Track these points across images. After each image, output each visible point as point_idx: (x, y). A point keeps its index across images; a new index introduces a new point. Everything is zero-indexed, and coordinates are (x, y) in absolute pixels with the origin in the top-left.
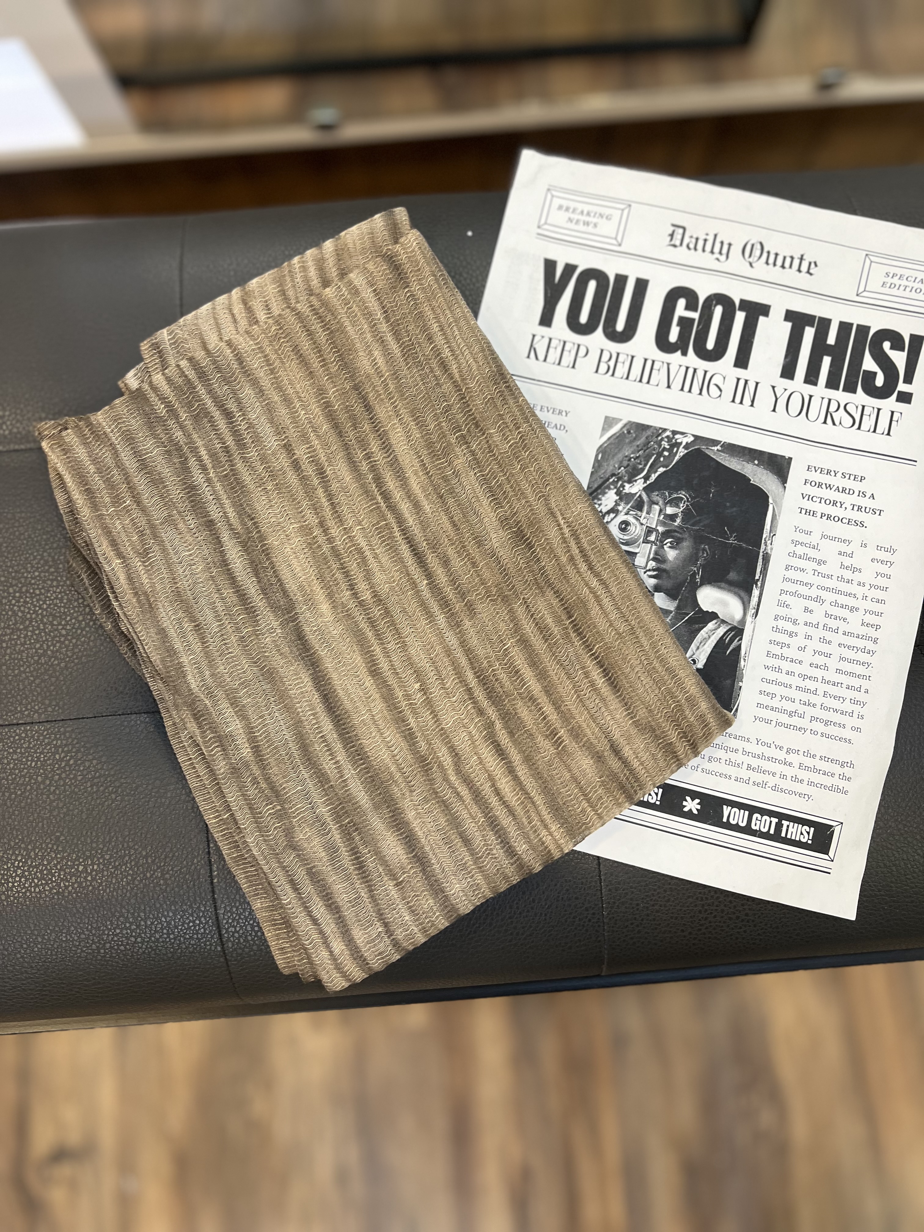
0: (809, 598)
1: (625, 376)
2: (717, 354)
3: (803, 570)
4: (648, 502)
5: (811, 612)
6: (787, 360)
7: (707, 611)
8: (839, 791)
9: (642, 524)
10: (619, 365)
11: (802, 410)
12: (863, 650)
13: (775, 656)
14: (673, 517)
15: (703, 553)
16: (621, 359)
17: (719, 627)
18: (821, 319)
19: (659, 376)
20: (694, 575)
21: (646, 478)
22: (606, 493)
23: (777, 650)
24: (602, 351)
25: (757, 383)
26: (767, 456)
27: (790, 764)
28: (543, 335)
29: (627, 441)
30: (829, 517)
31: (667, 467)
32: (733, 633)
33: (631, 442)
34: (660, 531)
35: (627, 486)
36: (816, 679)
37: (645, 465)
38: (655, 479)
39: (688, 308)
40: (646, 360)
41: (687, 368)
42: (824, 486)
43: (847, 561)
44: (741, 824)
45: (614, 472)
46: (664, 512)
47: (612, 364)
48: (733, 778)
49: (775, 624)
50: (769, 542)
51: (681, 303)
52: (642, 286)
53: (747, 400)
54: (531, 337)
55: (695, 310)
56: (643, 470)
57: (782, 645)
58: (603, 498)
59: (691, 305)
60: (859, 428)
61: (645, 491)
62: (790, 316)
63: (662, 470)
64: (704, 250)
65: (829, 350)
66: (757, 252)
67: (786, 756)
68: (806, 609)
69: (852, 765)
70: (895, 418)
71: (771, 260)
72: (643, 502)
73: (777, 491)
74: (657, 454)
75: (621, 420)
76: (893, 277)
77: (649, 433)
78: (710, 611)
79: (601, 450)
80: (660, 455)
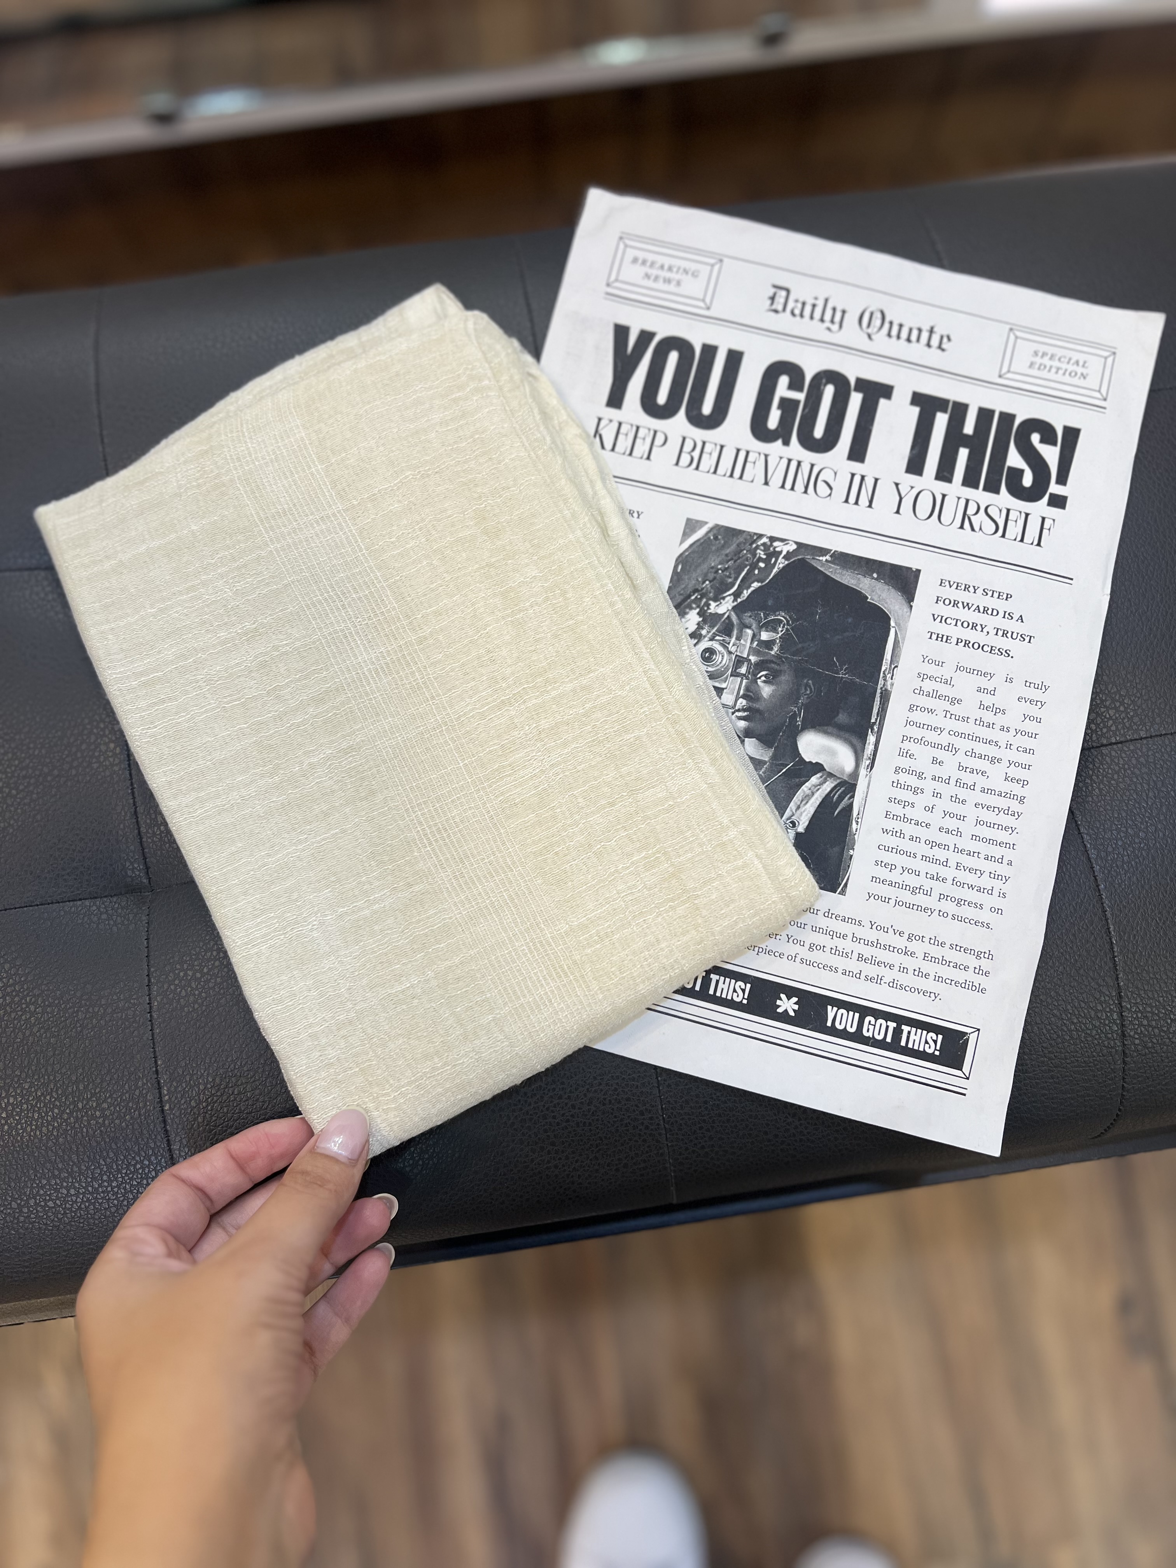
0: (939, 746)
1: (712, 470)
2: (827, 444)
3: (931, 711)
4: (739, 625)
5: (941, 763)
6: (914, 452)
7: (810, 762)
8: (974, 988)
9: (730, 653)
10: (705, 456)
11: (932, 512)
12: (1006, 812)
13: (896, 817)
14: (769, 644)
15: (806, 690)
16: (708, 447)
17: (825, 781)
18: (956, 404)
19: (755, 471)
20: (794, 717)
21: (736, 595)
23: (898, 810)
24: (684, 439)
25: (876, 480)
27: (912, 954)
28: (611, 418)
29: (714, 548)
30: (966, 644)
31: (762, 583)
32: (843, 789)
33: (718, 550)
34: (753, 661)
36: (946, 847)
37: (736, 579)
38: (748, 597)
39: (791, 387)
40: (738, 451)
41: (790, 461)
42: (960, 605)
43: (988, 700)
44: (849, 1029)
45: (697, 587)
46: (758, 637)
47: (696, 454)
48: (840, 971)
49: (895, 778)
50: (889, 676)
51: (783, 381)
52: (734, 359)
53: (864, 500)
54: (596, 421)
55: (800, 389)
56: (733, 585)
57: (905, 804)
59: (796, 384)
60: (1003, 536)
61: (734, 611)
62: (918, 399)
63: (756, 585)
64: (812, 318)
65: (966, 441)
66: (877, 322)
67: (908, 944)
68: (934, 760)
69: (990, 956)
70: (1046, 526)
71: (894, 332)
72: (732, 625)
73: (900, 612)
74: (751, 566)
75: (706, 523)
76: (1042, 356)
77: (741, 539)
78: (814, 762)
79: (682, 560)
80: (754, 566)
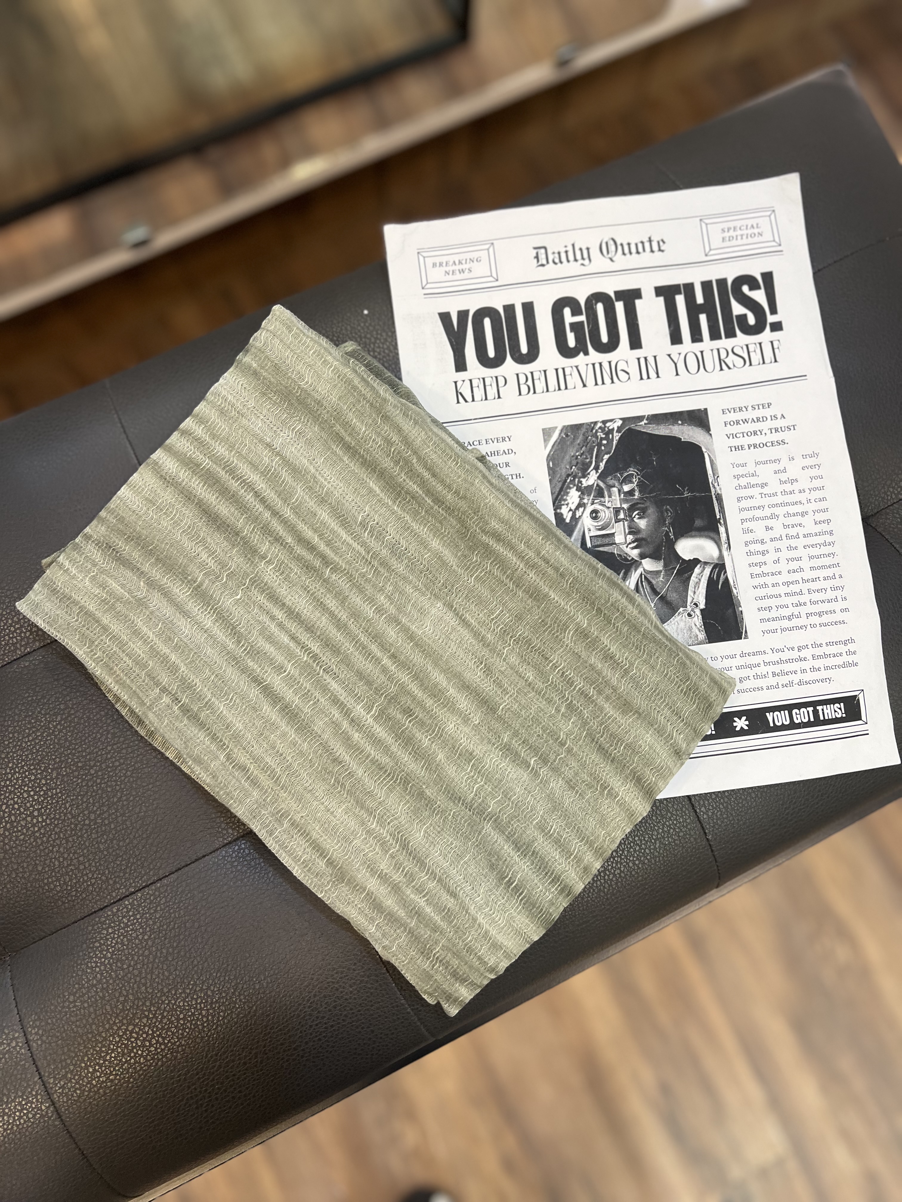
0: (766, 518)
1: (545, 390)
2: (613, 344)
3: (752, 497)
4: (606, 487)
5: (771, 528)
6: (672, 329)
7: (690, 560)
8: (851, 665)
9: (608, 508)
10: (537, 382)
11: (699, 366)
12: (824, 544)
13: (758, 575)
14: (631, 493)
15: (668, 513)
16: (536, 376)
17: (704, 569)
18: (685, 285)
19: (573, 379)
20: (667, 534)
21: (596, 468)
22: (568, 493)
23: (757, 570)
24: (518, 375)
25: (655, 357)
26: (686, 414)
27: (805, 659)
28: (463, 379)
29: (568, 443)
30: (755, 446)
31: (610, 453)
32: (717, 570)
33: (572, 443)
34: (626, 508)
35: (583, 480)
36: (797, 582)
37: (592, 457)
38: (605, 466)
39: (573, 315)
40: (557, 370)
41: (593, 364)
42: (741, 422)
43: (784, 477)
44: (786, 723)
45: (568, 473)
46: (622, 491)
47: (530, 383)
48: (765, 688)
49: (747, 549)
50: (716, 484)
51: (567, 312)
52: (528, 308)
53: (652, 374)
54: (454, 385)
55: (581, 313)
56: (591, 462)
57: (760, 564)
58: (568, 498)
59: (576, 311)
60: (751, 365)
61: (600, 480)
62: (659, 291)
64: (568, 261)
65: (701, 309)
66: (612, 248)
67: (800, 654)
68: (767, 528)
69: (852, 641)
70: (775, 346)
71: (627, 251)
72: (602, 489)
73: (705, 440)
74: (597, 445)
75: (557, 427)
76: (728, 231)
77: (584, 430)
78: (692, 558)
80: (600, 444)
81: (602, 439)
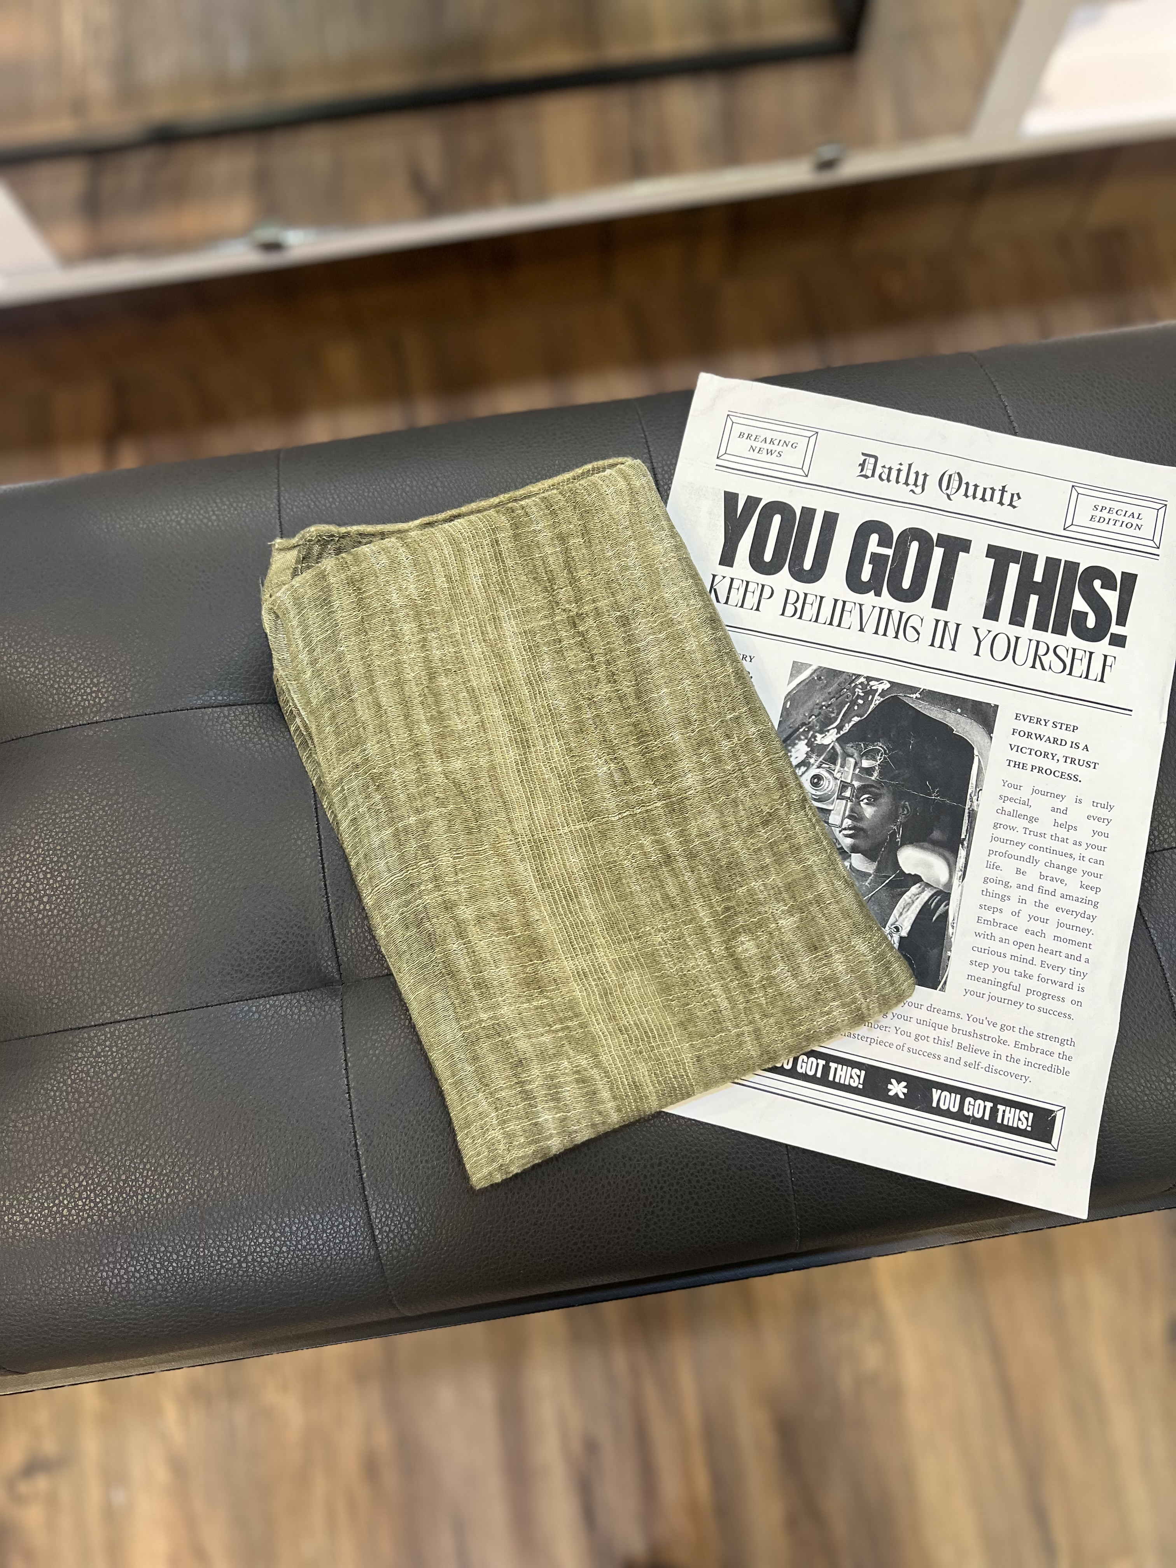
0: (1021, 859)
1: (814, 619)
2: (913, 594)
3: (1013, 828)
4: (842, 754)
5: (1024, 873)
6: (990, 599)
7: (910, 874)
8: (1059, 1071)
9: (836, 779)
10: (807, 606)
11: (1008, 653)
12: (1083, 916)
13: (987, 922)
14: (869, 771)
15: (904, 810)
16: (810, 599)
17: (923, 890)
18: (1027, 555)
19: (851, 618)
20: (894, 834)
21: (839, 728)
22: (796, 744)
23: (988, 915)
24: (788, 591)
25: (958, 625)
26: (970, 704)
27: (1005, 1043)
28: (724, 574)
29: (818, 687)
30: (1040, 770)
31: (862, 716)
33: (822, 689)
34: (856, 786)
35: (819, 736)
36: (1032, 947)
37: (838, 714)
38: (850, 729)
39: (879, 544)
40: (836, 601)
41: (881, 609)
42: (1033, 736)
43: (1061, 819)
44: (952, 1109)
45: (804, 721)
46: (859, 765)
47: (799, 605)
48: (942, 1058)
49: (984, 887)
50: (975, 798)
51: (874, 538)
52: (830, 520)
53: (947, 644)
54: (712, 577)
55: (889, 546)
56: (836, 719)
57: (995, 910)
58: (793, 750)
59: (885, 541)
60: (1070, 674)
61: (838, 742)
62: (992, 551)
63: (856, 719)
64: (897, 482)
65: (1035, 588)
66: (955, 484)
67: (1000, 1033)
68: (1018, 871)
69: (1072, 1043)
70: (1108, 663)
71: (970, 492)
72: (837, 754)
73: (982, 742)
74: (851, 702)
75: (810, 665)
76: (1102, 510)
77: (841, 679)
78: (913, 874)
79: (790, 697)
80: (854, 703)
81: (859, 697)
